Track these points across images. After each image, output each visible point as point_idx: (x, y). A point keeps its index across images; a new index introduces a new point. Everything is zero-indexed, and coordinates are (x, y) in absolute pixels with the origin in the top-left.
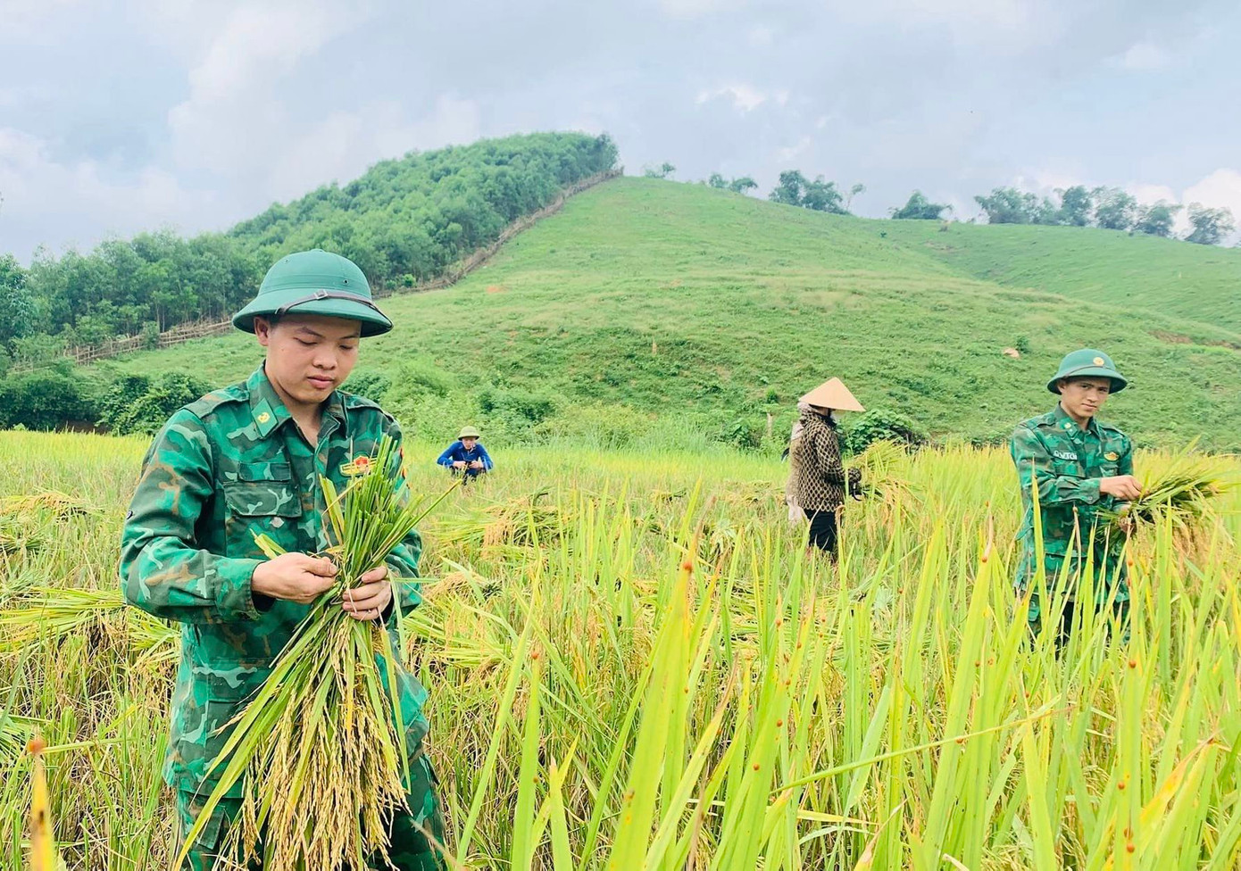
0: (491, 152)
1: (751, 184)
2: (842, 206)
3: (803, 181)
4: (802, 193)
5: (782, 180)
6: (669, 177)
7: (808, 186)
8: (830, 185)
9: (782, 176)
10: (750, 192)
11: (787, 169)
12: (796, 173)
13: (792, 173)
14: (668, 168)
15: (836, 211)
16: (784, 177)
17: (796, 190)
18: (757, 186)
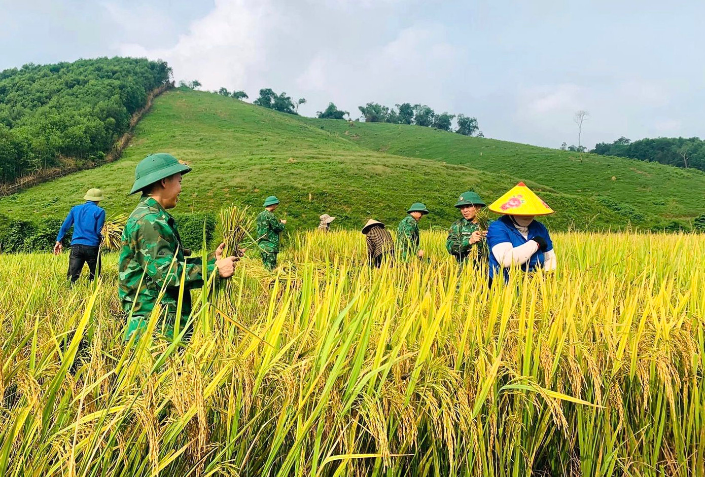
0: (99, 69)
1: (244, 95)
2: (294, 110)
3: (273, 94)
4: (273, 102)
5: (261, 94)
6: (196, 89)
7: (275, 97)
8: (289, 98)
9: (262, 91)
10: (244, 99)
11: (264, 88)
12: (270, 90)
13: (267, 90)
14: (197, 84)
15: (291, 112)
16: (262, 92)
17: (270, 100)
18: (248, 97)
